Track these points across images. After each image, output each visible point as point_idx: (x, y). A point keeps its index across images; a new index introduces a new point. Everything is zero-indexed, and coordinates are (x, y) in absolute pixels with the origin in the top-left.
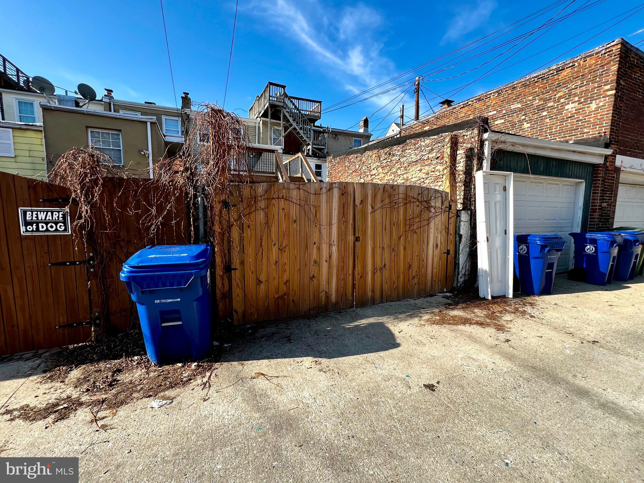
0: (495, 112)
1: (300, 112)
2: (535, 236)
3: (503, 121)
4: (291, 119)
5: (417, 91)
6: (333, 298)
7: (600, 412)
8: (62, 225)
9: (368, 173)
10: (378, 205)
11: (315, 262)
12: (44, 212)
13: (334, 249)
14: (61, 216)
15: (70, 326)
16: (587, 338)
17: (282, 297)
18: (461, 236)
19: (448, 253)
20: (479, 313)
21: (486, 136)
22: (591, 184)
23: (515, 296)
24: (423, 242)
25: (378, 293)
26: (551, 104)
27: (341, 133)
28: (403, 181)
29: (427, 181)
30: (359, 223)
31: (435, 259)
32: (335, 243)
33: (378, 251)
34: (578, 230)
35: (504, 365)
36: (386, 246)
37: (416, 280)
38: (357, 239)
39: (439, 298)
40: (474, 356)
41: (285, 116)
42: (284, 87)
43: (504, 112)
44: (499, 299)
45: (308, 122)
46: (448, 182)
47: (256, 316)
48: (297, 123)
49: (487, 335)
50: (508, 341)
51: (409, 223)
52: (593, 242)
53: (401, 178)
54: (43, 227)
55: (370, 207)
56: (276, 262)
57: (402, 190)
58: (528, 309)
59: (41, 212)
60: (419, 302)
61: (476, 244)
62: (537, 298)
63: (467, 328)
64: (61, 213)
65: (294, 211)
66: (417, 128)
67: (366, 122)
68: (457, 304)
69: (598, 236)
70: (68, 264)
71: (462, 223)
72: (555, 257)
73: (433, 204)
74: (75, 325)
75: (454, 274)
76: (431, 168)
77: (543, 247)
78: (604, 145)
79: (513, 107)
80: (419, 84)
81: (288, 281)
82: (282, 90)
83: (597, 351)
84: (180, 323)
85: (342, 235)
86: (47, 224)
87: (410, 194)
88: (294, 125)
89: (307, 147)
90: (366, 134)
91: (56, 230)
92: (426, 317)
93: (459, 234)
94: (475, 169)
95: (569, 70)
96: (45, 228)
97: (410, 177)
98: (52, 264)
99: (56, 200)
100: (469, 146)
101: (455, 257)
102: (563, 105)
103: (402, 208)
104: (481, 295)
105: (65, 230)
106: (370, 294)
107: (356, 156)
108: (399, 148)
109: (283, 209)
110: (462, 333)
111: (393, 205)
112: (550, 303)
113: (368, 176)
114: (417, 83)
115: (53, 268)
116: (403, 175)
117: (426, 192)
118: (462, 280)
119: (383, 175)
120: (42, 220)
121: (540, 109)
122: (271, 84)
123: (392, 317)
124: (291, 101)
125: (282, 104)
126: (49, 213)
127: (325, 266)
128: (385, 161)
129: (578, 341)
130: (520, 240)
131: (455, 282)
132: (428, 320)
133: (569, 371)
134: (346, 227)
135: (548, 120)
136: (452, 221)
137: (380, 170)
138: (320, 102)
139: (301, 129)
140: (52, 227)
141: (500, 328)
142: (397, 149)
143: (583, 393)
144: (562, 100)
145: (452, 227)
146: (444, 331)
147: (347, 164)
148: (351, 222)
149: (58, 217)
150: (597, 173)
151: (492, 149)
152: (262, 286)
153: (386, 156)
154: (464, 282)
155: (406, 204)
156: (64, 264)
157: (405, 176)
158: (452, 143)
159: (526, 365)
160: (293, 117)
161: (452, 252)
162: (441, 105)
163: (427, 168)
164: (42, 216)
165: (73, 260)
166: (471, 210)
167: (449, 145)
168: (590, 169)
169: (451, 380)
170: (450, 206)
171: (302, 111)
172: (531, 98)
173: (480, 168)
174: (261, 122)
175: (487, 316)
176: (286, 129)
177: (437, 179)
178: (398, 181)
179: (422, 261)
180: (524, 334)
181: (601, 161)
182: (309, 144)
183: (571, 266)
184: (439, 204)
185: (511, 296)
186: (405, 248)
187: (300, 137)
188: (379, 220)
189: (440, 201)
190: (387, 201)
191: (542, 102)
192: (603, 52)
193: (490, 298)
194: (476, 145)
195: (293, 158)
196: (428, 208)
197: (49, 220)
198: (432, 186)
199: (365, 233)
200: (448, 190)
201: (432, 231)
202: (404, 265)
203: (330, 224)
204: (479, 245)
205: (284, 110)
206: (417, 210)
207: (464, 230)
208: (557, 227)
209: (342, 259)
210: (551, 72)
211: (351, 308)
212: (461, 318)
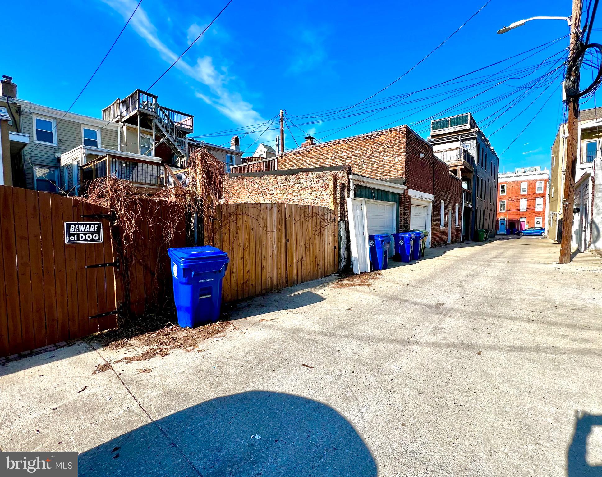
0: (345, 154)
1: (173, 125)
2: (377, 236)
3: (350, 161)
4: (164, 130)
5: (282, 121)
6: (275, 282)
7: (412, 305)
8: (97, 235)
9: (268, 193)
10: (298, 218)
11: (264, 257)
12: (84, 225)
13: (275, 247)
14: (96, 228)
15: (100, 316)
16: (405, 284)
17: (245, 283)
18: (341, 237)
19: (335, 248)
20: (357, 281)
21: (351, 176)
22: (399, 205)
23: (371, 271)
24: (322, 241)
25: (300, 277)
26: (376, 155)
27: (214, 148)
28: (298, 201)
29: (316, 202)
30: (288, 230)
31: (329, 253)
32: (275, 244)
33: (299, 248)
34: (395, 232)
35: (376, 298)
36: (303, 245)
37: (319, 267)
38: (287, 241)
39: (332, 276)
40: (362, 297)
41: (156, 126)
42: (155, 97)
43: (351, 155)
44: (364, 273)
45: (182, 135)
46: (332, 203)
47: (230, 297)
48: (171, 134)
49: (364, 289)
50: (374, 290)
51: (315, 230)
52: (402, 238)
53: (296, 198)
54: (82, 237)
55: (293, 219)
56: (242, 258)
57: (310, 208)
58: (379, 276)
59: (81, 225)
60: (323, 279)
61: (350, 242)
62: (381, 271)
63: (354, 287)
64: (96, 226)
65: (252, 222)
66: (292, 157)
67: (237, 141)
68: (344, 278)
69: (404, 235)
70: (100, 266)
71: (341, 229)
72: (387, 247)
73: (326, 218)
74: (104, 315)
75: (339, 261)
76: (318, 194)
77: (382, 241)
78: (402, 184)
79: (356, 152)
80: (282, 116)
81: (249, 271)
82: (152, 100)
83: (409, 288)
84: (210, 296)
85: (279, 238)
86: (85, 234)
87: (314, 211)
88: (167, 135)
89: (181, 159)
90: (238, 151)
91: (93, 239)
92: (332, 286)
93: (340, 236)
94: (346, 196)
95: (384, 136)
96: (84, 238)
97: (303, 198)
98: (88, 267)
99: (93, 216)
100: (342, 182)
101: (339, 250)
102: (382, 156)
103: (310, 220)
104: (355, 272)
105: (99, 239)
106: (295, 277)
107: (254, 178)
108: (293, 177)
109: (246, 221)
110: (353, 290)
111: (306, 218)
112: (387, 273)
113: (267, 195)
114: (281, 115)
115: (88, 270)
116: (297, 196)
117: (322, 210)
118: (343, 264)
119: (281, 195)
120: (82, 231)
121: (371, 156)
122: (140, 91)
123: (313, 289)
124: (163, 112)
125: (154, 114)
126: (88, 226)
127: (270, 259)
128: (282, 185)
129: (402, 286)
130: (371, 238)
131: (340, 266)
132: (333, 287)
133: (400, 296)
134: (281, 233)
135: (375, 164)
136: (336, 227)
137: (278, 191)
138: (192, 117)
139: (175, 141)
140: (89, 237)
141: (369, 285)
142: (292, 178)
143: (406, 301)
144: (382, 154)
145: (336, 232)
146: (344, 290)
147: (245, 183)
148: (284, 229)
149: (94, 229)
150: (401, 199)
151: (354, 184)
152: (234, 276)
153: (283, 181)
154: (345, 266)
155: (313, 217)
156: (97, 266)
157: (299, 197)
158: (334, 180)
159: (383, 296)
160: (166, 128)
161: (337, 248)
162: (306, 139)
163: (315, 192)
164: (82, 228)
165: (104, 263)
166: (345, 221)
167: (332, 181)
168: (398, 196)
169: (357, 306)
170: (335, 218)
171: (175, 123)
172: (365, 149)
173: (348, 196)
174: (125, 128)
175: (361, 282)
176: (157, 139)
177: (323, 200)
178: (294, 201)
179: (322, 254)
180: (380, 286)
181: (402, 192)
182: (183, 156)
183: (394, 254)
184: (329, 218)
185: (369, 271)
186: (313, 246)
187: (173, 148)
188: (298, 228)
189: (330, 215)
190: (302, 216)
191: (371, 153)
192: (399, 130)
193: (359, 273)
194: (346, 182)
195: (180, 172)
196: (324, 220)
197: (87, 231)
198: (320, 205)
199: (291, 236)
200: (333, 209)
201: (326, 234)
202: (313, 256)
203: (272, 231)
204: (351, 242)
205: (155, 119)
206: (318, 221)
207: (343, 233)
208: (385, 231)
209: (280, 254)
210: (375, 135)
211: (285, 287)
212: (349, 284)
